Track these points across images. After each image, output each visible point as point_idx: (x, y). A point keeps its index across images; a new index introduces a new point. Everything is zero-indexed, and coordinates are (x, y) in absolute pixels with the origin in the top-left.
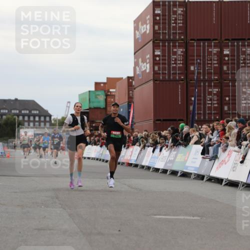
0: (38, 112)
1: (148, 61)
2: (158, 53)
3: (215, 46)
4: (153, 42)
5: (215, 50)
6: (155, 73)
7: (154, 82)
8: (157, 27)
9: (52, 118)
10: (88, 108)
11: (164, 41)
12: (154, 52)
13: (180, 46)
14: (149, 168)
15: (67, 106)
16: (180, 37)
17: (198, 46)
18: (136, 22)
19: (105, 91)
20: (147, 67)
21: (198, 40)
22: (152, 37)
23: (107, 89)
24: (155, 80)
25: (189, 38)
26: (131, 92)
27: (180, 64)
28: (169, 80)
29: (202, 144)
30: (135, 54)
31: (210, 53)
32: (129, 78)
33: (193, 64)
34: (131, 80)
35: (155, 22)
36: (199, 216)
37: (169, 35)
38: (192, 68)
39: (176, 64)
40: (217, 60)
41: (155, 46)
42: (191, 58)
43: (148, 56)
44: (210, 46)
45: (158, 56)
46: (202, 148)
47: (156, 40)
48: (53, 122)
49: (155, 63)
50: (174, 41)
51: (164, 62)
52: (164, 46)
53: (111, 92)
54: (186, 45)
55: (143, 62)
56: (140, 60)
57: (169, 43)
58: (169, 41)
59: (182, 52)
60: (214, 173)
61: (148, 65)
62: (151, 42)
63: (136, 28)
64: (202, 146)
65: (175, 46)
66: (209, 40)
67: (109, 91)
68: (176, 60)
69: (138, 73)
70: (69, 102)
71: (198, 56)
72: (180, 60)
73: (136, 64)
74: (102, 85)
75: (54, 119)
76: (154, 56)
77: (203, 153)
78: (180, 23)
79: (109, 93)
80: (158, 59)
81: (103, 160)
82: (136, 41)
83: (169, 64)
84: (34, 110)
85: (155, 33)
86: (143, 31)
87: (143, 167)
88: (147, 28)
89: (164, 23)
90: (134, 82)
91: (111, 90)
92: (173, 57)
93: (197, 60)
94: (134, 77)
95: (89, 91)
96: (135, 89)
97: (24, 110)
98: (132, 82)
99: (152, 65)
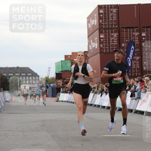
0: (31, 74)
1: (96, 41)
2: (102, 36)
3: (137, 31)
4: (99, 30)
5: (137, 34)
6: (101, 49)
7: (100, 54)
8: (101, 21)
9: (40, 77)
10: (61, 71)
11: (105, 29)
12: (100, 36)
13: (115, 32)
14: (99, 106)
15: (48, 70)
16: (115, 26)
17: (127, 31)
18: (88, 18)
19: (71, 60)
20: (96, 45)
21: (126, 28)
22: (98, 27)
23: (72, 59)
24: (101, 53)
25: (120, 27)
26: (87, 60)
27: (116, 42)
28: (110, 53)
29: (131, 91)
30: (88, 37)
31: (134, 36)
32: (85, 52)
33: (124, 42)
34: (86, 53)
35: (100, 18)
36: (130, 135)
37: (109, 26)
38: (123, 45)
39: (113, 42)
40: (138, 40)
41: (100, 33)
42: (122, 39)
43: (96, 39)
44: (133, 31)
45: (102, 38)
46: (131, 93)
47: (101, 29)
48: (40, 80)
49: (100, 42)
50: (112, 29)
51: (106, 42)
52: (105, 32)
53: (74, 61)
54: (119, 31)
55: (93, 42)
56: (91, 41)
57: (109, 31)
58: (109, 29)
59: (117, 35)
60: (139, 108)
61: (96, 44)
62: (98, 30)
63: (89, 22)
64: (131, 92)
65: (112, 32)
66: (133, 28)
67: (73, 60)
68: (113, 40)
69: (90, 49)
70: (49, 68)
71: (127, 37)
72: (116, 41)
73: (89, 43)
74: (69, 57)
75: (41, 78)
76: (100, 38)
77: (131, 96)
78: (115, 18)
79: (73, 62)
80: (102, 40)
81: (71, 102)
82: (89, 29)
83: (109, 43)
84: (29, 73)
85: (100, 24)
86: (93, 24)
87: (95, 105)
88: (95, 22)
89: (105, 19)
90: (88, 55)
91: (74, 60)
92: (111, 39)
93: (126, 40)
94: (88, 51)
95: (62, 61)
96: (89, 58)
97: (23, 73)
98: (87, 55)
99: (99, 44)
